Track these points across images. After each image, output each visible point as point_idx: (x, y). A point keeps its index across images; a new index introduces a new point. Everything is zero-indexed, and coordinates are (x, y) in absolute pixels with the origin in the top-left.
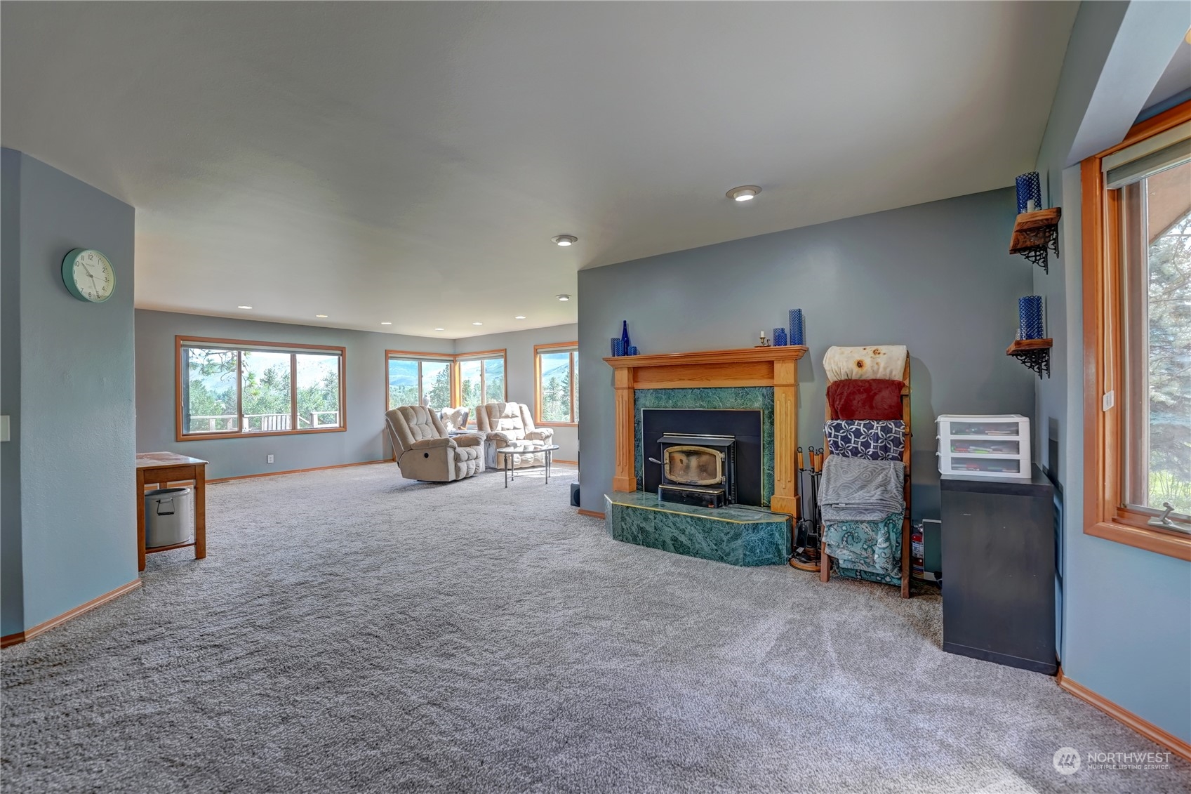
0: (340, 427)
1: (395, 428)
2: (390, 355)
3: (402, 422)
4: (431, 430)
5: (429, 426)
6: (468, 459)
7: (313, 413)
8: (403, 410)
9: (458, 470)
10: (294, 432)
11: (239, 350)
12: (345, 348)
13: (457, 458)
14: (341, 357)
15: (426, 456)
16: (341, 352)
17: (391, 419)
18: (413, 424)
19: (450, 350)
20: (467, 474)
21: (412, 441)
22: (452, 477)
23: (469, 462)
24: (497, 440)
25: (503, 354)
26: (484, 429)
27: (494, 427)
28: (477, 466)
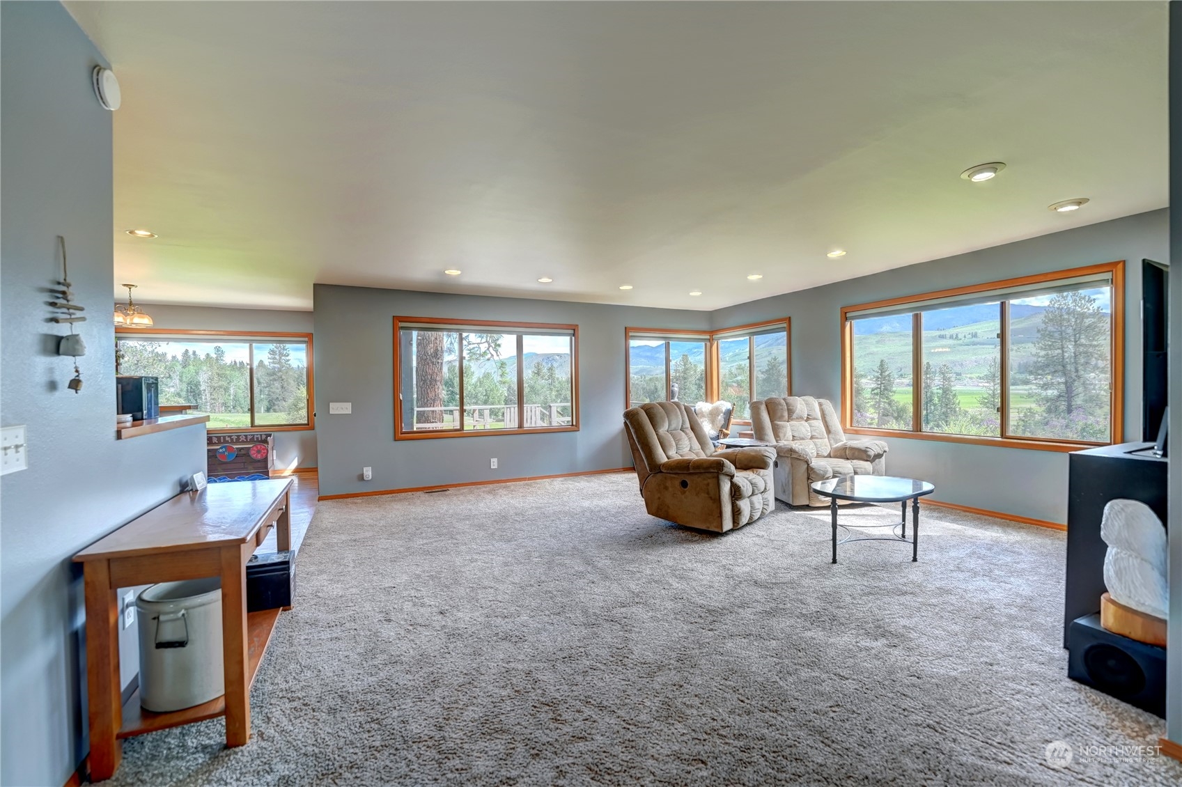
0: (572, 425)
1: (637, 437)
2: (631, 334)
3: (647, 428)
4: (690, 439)
5: (686, 434)
6: (753, 494)
7: (552, 405)
8: (648, 410)
9: (736, 513)
10: (521, 430)
11: (460, 331)
12: (577, 325)
13: (736, 493)
14: (573, 338)
15: (684, 484)
16: (573, 331)
17: (631, 424)
18: (663, 430)
19: (704, 326)
20: (751, 518)
21: (662, 458)
22: (728, 524)
23: (754, 498)
24: (792, 458)
25: (785, 325)
26: (766, 437)
27: (781, 435)
28: (766, 504)
